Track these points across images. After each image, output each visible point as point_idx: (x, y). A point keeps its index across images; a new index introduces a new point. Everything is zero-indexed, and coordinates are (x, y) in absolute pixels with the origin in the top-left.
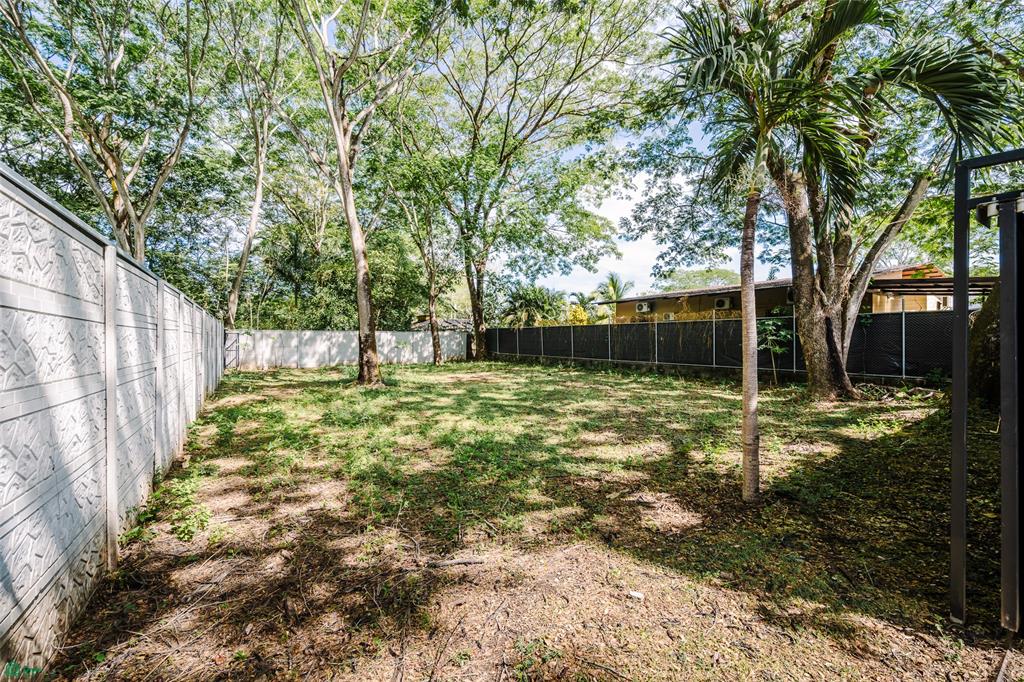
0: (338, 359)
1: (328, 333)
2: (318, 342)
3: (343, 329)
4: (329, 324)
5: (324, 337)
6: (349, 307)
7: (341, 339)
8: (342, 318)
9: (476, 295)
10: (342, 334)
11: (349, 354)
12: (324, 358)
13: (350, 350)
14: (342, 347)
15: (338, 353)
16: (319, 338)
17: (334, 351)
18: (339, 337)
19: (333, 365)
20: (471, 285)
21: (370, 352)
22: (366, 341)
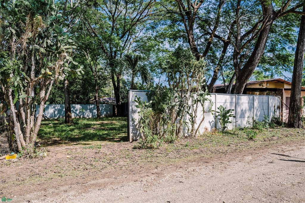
0: (58, 116)
1: (54, 105)
2: (50, 109)
3: (60, 104)
4: (54, 101)
5: (52, 107)
6: (62, 94)
7: (59, 108)
8: (59, 99)
9: (117, 89)
10: (59, 105)
11: (62, 114)
12: (52, 115)
13: (63, 112)
14: (59, 111)
15: (58, 113)
16: (50, 107)
17: (56, 113)
18: (58, 107)
19: (56, 118)
20: (114, 84)
21: (69, 113)
22: (67, 109)
